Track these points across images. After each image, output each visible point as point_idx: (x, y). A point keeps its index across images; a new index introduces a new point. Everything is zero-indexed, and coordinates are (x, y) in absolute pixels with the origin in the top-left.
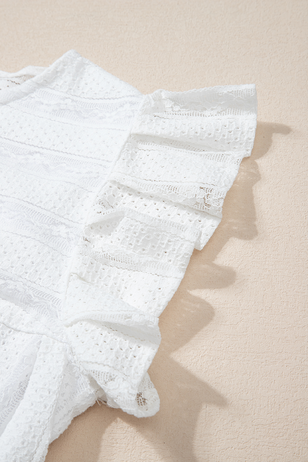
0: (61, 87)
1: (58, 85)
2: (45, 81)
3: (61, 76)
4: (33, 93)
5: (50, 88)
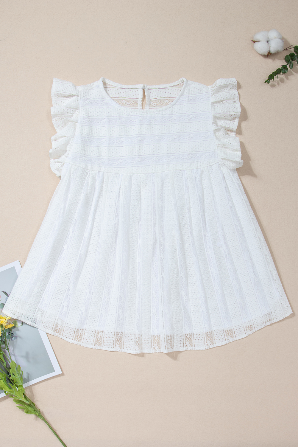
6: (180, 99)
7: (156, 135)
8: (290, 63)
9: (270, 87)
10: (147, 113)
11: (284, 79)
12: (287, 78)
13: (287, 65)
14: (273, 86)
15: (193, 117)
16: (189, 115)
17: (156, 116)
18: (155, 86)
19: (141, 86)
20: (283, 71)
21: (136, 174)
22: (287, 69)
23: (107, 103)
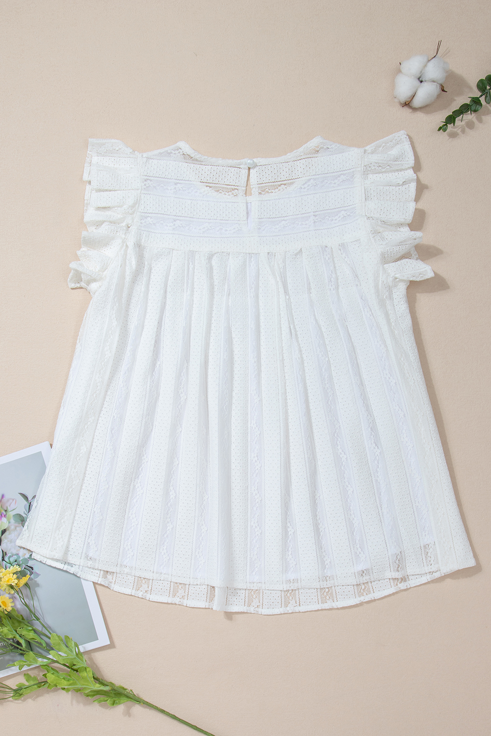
8: (487, 92)
9: (448, 138)
11: (473, 123)
12: (480, 121)
13: (481, 96)
14: (453, 135)
20: (473, 108)
22: (481, 105)
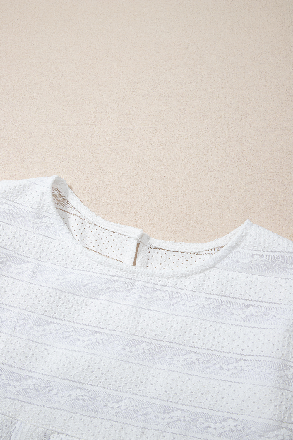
0: (248, 246)
1: (245, 245)
2: (236, 244)
3: (246, 238)
4: (230, 254)
5: (240, 248)
6: (230, 256)
7: (144, 340)
10: (136, 275)
15: (255, 314)
16: (246, 306)
17: (158, 287)
18: (168, 242)
19: (135, 233)
21: (62, 433)
23: (47, 226)
